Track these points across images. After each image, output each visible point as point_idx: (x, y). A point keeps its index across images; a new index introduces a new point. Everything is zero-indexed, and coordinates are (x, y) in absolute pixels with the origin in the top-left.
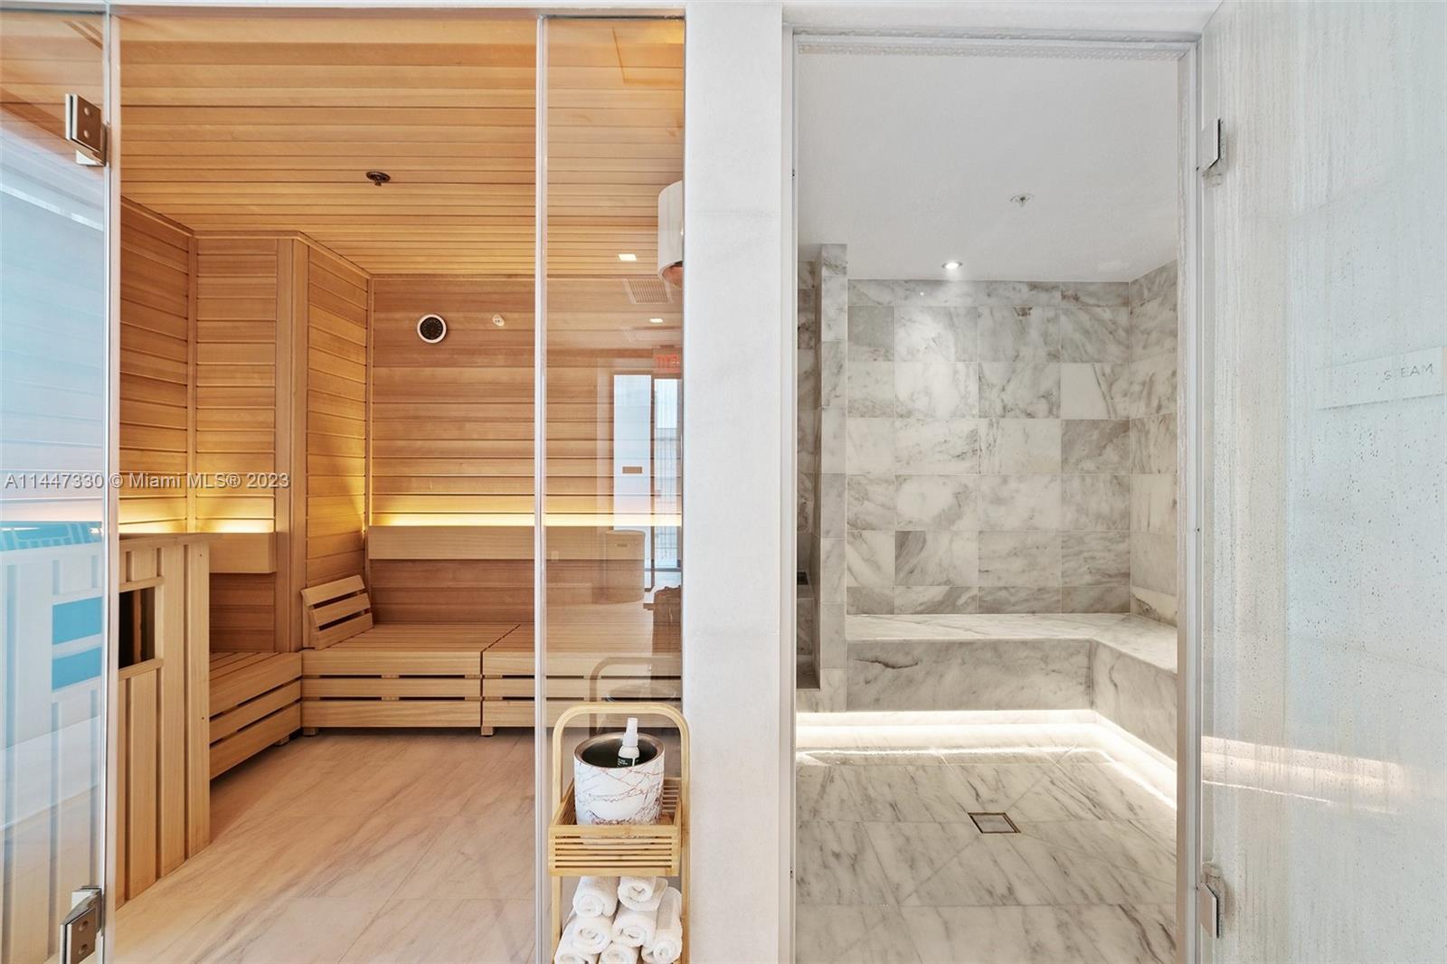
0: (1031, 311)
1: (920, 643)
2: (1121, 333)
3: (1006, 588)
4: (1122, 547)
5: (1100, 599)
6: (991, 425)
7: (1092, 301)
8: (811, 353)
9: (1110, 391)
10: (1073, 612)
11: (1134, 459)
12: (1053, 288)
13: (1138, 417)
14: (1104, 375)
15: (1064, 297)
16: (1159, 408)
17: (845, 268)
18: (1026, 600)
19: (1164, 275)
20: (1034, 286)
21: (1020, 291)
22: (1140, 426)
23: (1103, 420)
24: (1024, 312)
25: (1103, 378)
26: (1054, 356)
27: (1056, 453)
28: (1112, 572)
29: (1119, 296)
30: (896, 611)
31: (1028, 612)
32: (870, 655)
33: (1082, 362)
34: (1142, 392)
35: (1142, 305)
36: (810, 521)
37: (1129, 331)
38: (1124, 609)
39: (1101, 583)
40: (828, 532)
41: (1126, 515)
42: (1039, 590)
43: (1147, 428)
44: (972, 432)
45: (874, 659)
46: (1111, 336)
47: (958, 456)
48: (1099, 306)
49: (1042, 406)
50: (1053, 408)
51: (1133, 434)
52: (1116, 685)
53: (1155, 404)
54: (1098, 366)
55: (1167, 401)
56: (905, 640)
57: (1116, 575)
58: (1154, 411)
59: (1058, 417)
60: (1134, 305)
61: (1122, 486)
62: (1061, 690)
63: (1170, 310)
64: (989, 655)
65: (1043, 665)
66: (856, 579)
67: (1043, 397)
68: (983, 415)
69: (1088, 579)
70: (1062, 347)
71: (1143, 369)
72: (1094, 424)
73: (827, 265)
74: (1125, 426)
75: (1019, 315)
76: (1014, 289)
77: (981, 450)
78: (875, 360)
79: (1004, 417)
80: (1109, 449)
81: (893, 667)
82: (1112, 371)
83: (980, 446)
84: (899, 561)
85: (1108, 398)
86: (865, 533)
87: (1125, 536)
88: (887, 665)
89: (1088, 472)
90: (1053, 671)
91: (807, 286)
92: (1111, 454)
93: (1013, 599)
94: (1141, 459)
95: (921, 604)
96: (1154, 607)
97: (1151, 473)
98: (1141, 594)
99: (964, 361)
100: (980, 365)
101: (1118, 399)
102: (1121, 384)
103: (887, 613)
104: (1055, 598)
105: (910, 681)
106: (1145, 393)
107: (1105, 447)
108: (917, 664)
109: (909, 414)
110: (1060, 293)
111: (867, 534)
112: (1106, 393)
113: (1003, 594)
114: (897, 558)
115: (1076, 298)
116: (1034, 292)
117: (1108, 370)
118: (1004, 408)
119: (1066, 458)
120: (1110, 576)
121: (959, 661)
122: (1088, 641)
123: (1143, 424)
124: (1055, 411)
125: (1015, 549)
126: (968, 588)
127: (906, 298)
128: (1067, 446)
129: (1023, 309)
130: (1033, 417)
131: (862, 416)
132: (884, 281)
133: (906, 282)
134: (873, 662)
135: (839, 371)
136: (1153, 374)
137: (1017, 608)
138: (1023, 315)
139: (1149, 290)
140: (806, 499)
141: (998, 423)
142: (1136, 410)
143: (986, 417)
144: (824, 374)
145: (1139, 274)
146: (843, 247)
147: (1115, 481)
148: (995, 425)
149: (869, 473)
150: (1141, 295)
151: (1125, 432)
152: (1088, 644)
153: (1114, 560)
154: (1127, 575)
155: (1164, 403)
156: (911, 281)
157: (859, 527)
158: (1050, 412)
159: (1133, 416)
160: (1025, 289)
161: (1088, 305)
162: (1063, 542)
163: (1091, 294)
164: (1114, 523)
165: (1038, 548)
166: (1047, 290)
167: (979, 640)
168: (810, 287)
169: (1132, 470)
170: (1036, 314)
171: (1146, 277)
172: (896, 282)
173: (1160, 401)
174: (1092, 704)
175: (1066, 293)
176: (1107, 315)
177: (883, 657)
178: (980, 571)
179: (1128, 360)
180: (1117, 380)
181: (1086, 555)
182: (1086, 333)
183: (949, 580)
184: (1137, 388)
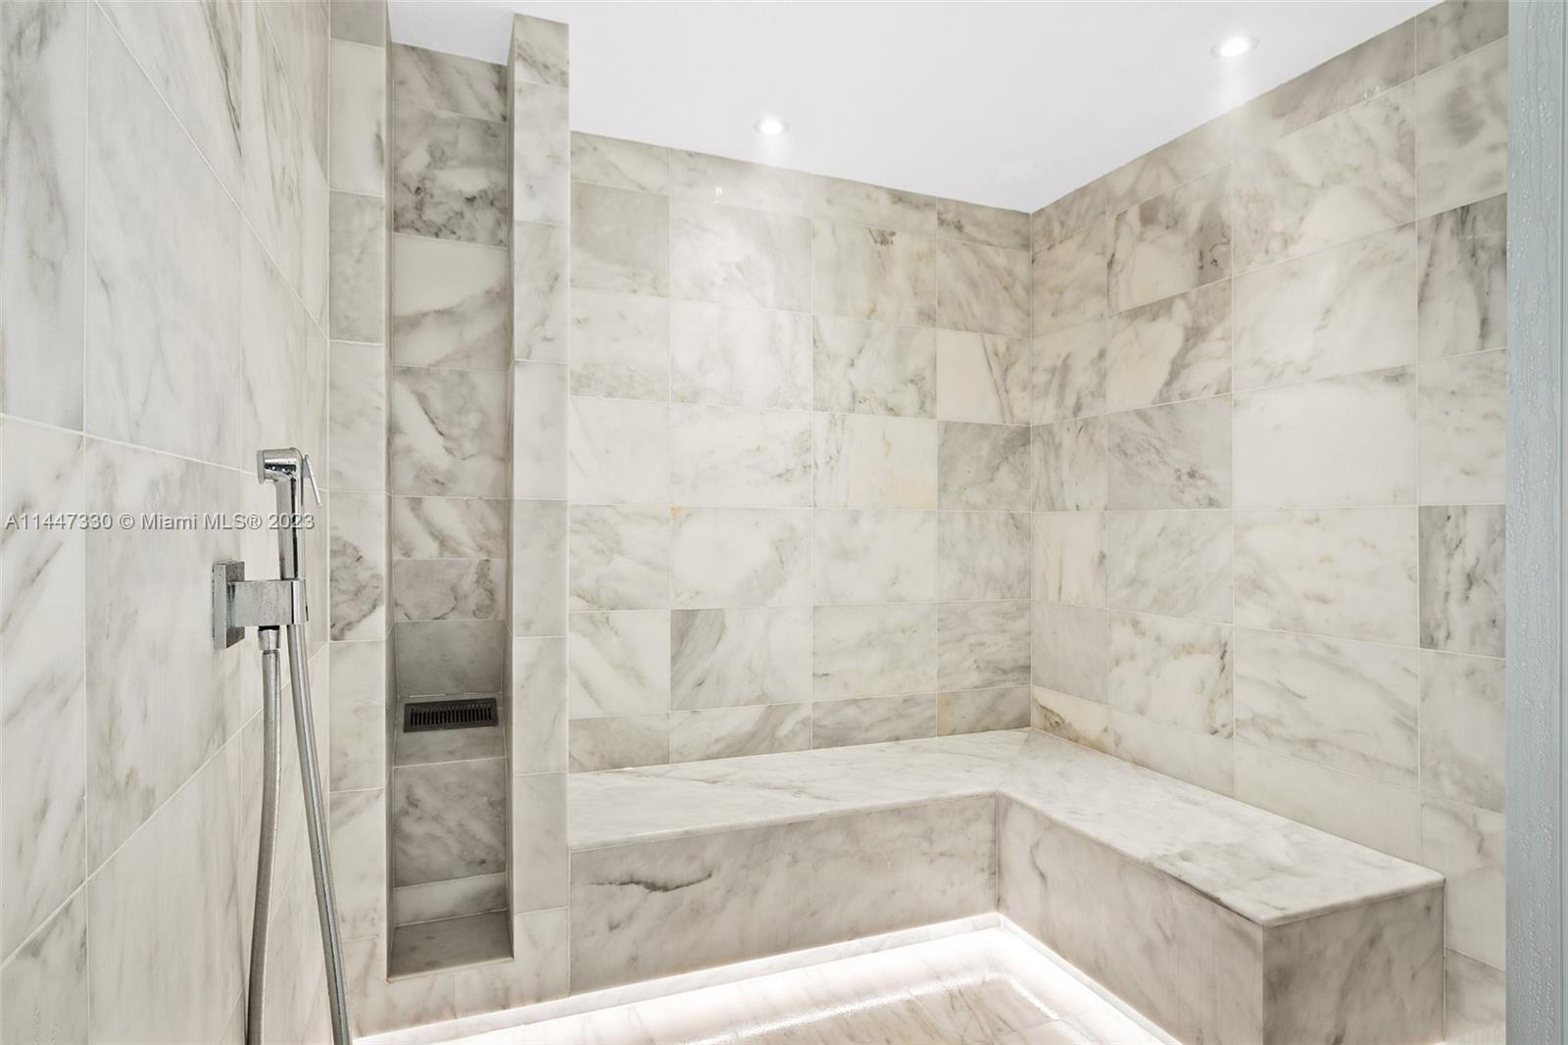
0: (894, 238)
1: (716, 834)
2: (1019, 291)
3: (855, 702)
4: (1021, 625)
5: (991, 709)
6: (833, 423)
7: (981, 236)
8: (498, 253)
9: (1004, 381)
10: (953, 732)
11: (1037, 489)
12: (926, 205)
13: (1044, 422)
14: (996, 354)
15: (942, 222)
16: (1078, 408)
17: (564, 74)
18: (888, 719)
19: (1087, 200)
20: (899, 197)
21: (877, 201)
22: (1046, 437)
23: (994, 425)
24: (884, 239)
25: (994, 357)
26: (927, 317)
27: (930, 474)
28: (1006, 666)
29: (1017, 232)
30: (673, 756)
31: (889, 740)
32: (618, 871)
33: (967, 330)
34: (1050, 383)
35: (1050, 249)
36: (500, 598)
37: (1031, 288)
38: (1022, 722)
39: (991, 683)
40: (528, 625)
41: (1026, 574)
42: (905, 701)
43: (1057, 441)
44: (802, 434)
45: (626, 879)
46: (1007, 295)
47: (780, 476)
48: (990, 245)
49: (909, 398)
50: (926, 404)
51: (1036, 449)
52: (1042, 876)
53: (1071, 400)
54: (988, 338)
55: (1090, 397)
56: (686, 832)
57: (1013, 670)
58: (1069, 414)
59: (932, 416)
60: (1037, 248)
61: (1020, 530)
62: (952, 885)
63: (1097, 254)
64: (836, 840)
65: (925, 845)
66: (597, 702)
67: (912, 381)
68: (821, 405)
69: (974, 678)
70: (939, 303)
71: (1051, 348)
72: (984, 429)
73: (525, 59)
74: (1023, 437)
75: (876, 242)
76: (868, 197)
77: (817, 466)
78: (635, 291)
79: (852, 411)
80: (1004, 470)
81: (665, 889)
82: (1008, 349)
83: (815, 459)
84: (678, 666)
85: (1002, 391)
86: (614, 615)
87: (1024, 609)
88: (652, 887)
89: (975, 507)
90: (941, 854)
91: (491, 113)
92: (1006, 479)
93: (866, 720)
94: (1049, 490)
95: (717, 741)
96: (1067, 721)
97: (1065, 509)
98: (1046, 697)
99: (790, 310)
100: (815, 319)
101: (1016, 393)
102: (1019, 370)
103: (657, 762)
104: (929, 713)
105: (697, 911)
106: (1055, 384)
107: (998, 468)
108: (710, 876)
109: (693, 397)
110: (936, 215)
111: (620, 617)
112: (1000, 383)
113: (851, 712)
114: (674, 659)
115: (959, 228)
116: (898, 207)
117: (1002, 348)
118: (854, 396)
119: (946, 484)
120: (1005, 672)
121: (787, 858)
122: (992, 795)
123: (1051, 433)
124: (928, 407)
125: (870, 634)
126: (796, 707)
127: (690, 185)
128: (946, 464)
129: (882, 234)
130: (897, 414)
131: (610, 395)
132: (650, 147)
133: (691, 155)
134: (623, 884)
135: (551, 288)
136: (1068, 356)
137: (873, 734)
138: (882, 243)
139: (1062, 224)
140: (489, 553)
141: (843, 421)
142: (1041, 412)
143: (826, 410)
144: (520, 291)
145: (1045, 200)
146: (561, 28)
147: (1011, 521)
148: (839, 422)
149: (622, 502)
150: (1048, 232)
151: (1024, 445)
152: (992, 801)
153: (1009, 646)
154: (1027, 668)
155: (1086, 400)
156: (699, 154)
157: (601, 606)
158: (922, 406)
159: (1035, 422)
160: (885, 199)
161: (974, 240)
162: (940, 620)
163: (978, 224)
164: (1010, 588)
165: (903, 631)
166: (917, 207)
167: (821, 814)
168: (498, 119)
169: (1034, 504)
170: (901, 242)
171: (1057, 204)
172: (670, 152)
173: (1078, 399)
174: (999, 903)
175: (944, 217)
176: (1000, 260)
177: (644, 871)
178: (814, 675)
179: (1029, 334)
180: (1013, 363)
181: (972, 639)
182: (973, 284)
183: (764, 694)
184: (1041, 378)
